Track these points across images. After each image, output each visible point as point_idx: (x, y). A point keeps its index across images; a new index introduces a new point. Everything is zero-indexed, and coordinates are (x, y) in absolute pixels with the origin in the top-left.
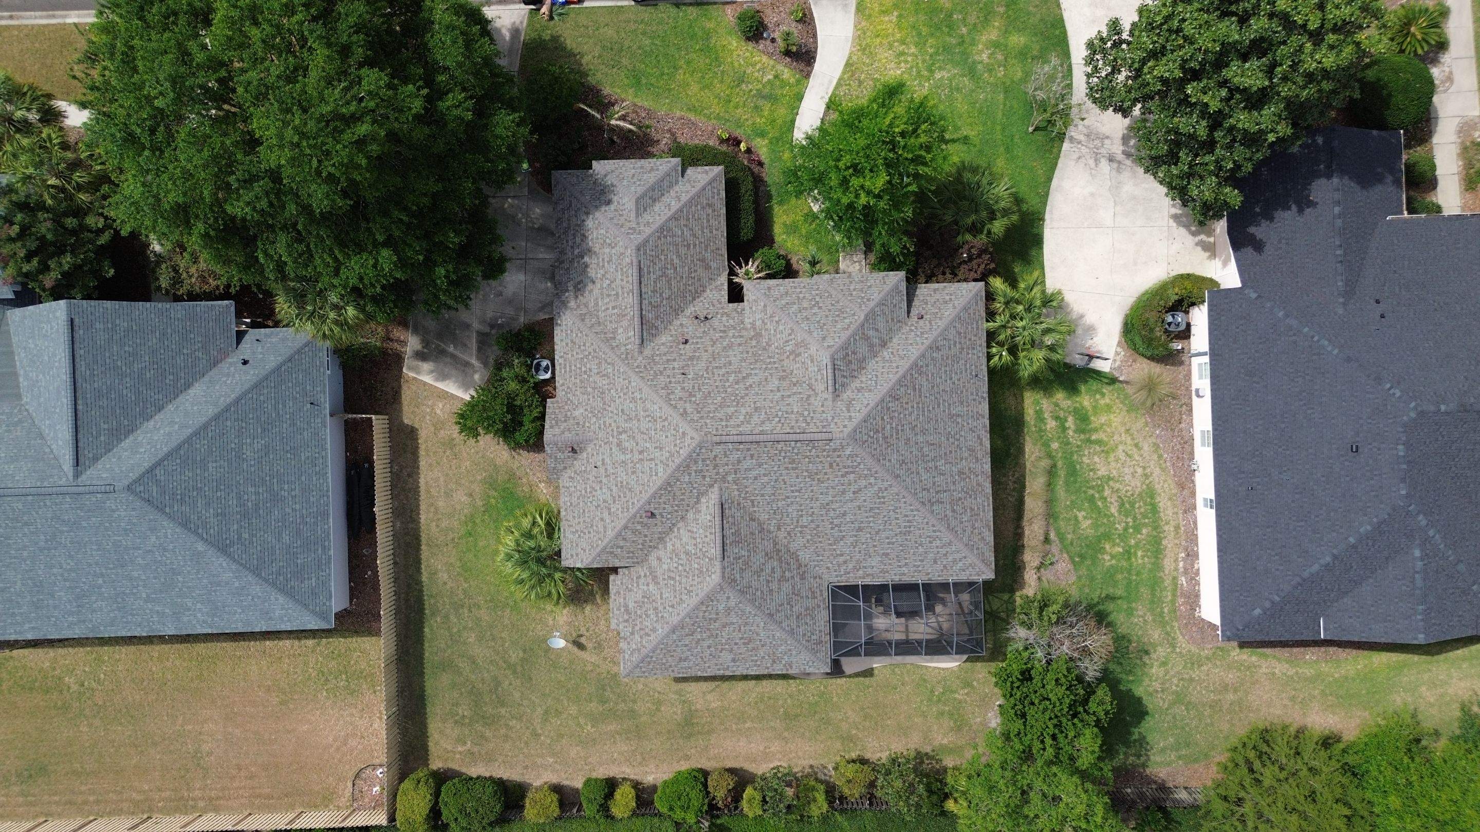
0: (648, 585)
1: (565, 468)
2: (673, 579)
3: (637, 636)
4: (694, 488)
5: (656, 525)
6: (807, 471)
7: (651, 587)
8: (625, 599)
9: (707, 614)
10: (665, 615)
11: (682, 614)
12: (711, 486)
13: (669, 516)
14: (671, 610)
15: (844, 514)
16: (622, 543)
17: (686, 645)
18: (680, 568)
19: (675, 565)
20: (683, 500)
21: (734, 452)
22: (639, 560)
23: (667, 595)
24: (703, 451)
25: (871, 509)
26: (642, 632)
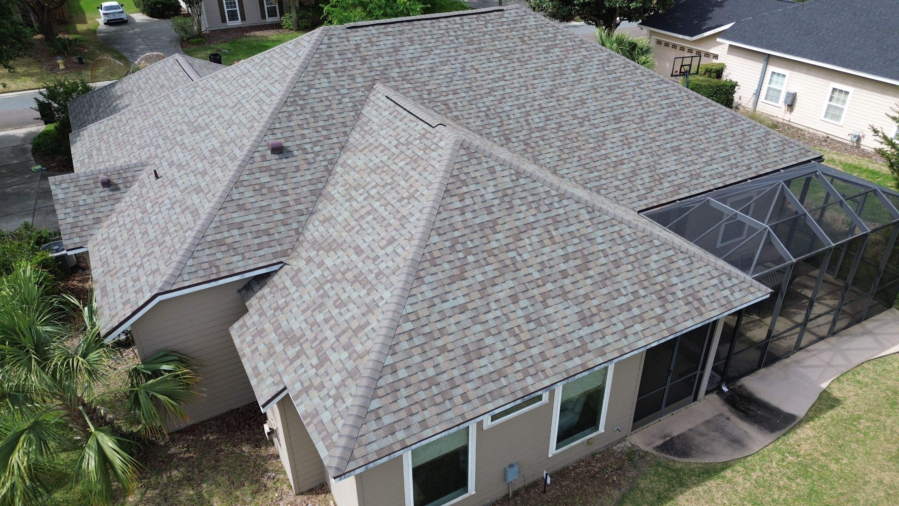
0: (321, 264)
1: (98, 221)
2: (369, 213)
3: (333, 357)
4: (343, 96)
5: (298, 169)
6: (497, 51)
7: (329, 262)
8: (277, 327)
9: (469, 215)
10: (383, 266)
11: (418, 233)
12: (370, 88)
13: (317, 149)
14: (390, 249)
15: (583, 102)
16: (238, 217)
17: (463, 309)
18: (373, 192)
19: (361, 199)
20: (331, 117)
21: (383, 37)
22: (285, 247)
23: (369, 239)
24: (334, 40)
25: (611, 89)
26: (344, 339)
